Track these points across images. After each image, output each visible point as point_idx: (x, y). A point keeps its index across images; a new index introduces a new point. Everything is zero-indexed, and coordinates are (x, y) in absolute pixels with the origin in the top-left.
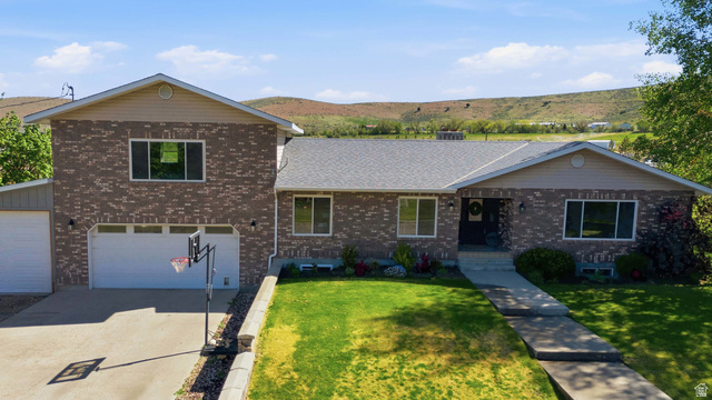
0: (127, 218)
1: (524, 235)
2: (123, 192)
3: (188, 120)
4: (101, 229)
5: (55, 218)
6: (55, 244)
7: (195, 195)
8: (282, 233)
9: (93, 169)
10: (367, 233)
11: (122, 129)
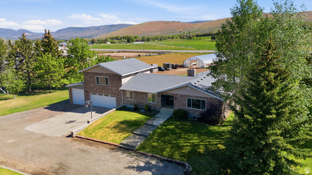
0: (96, 92)
2: (95, 87)
4: (93, 94)
5: (85, 91)
6: (85, 96)
7: (107, 88)
8: (123, 98)
9: (90, 82)
10: (141, 100)
11: (94, 74)
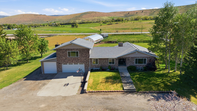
0: (67, 62)
1: (128, 64)
2: (67, 59)
3: (76, 48)
4: (64, 64)
5: (57, 63)
6: (57, 66)
7: (77, 59)
8: (91, 64)
9: (62, 56)
10: (104, 64)
11: (66, 50)
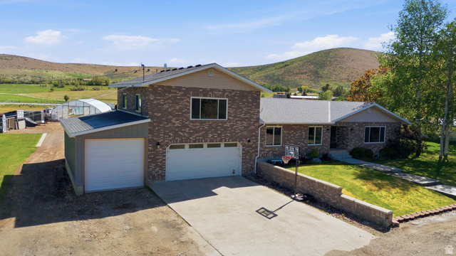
1: (352, 143)
2: (187, 126)
3: (221, 88)
4: (172, 147)
5: (148, 142)
6: (147, 157)
7: (222, 127)
8: (261, 145)
9: (171, 113)
11: (187, 91)
